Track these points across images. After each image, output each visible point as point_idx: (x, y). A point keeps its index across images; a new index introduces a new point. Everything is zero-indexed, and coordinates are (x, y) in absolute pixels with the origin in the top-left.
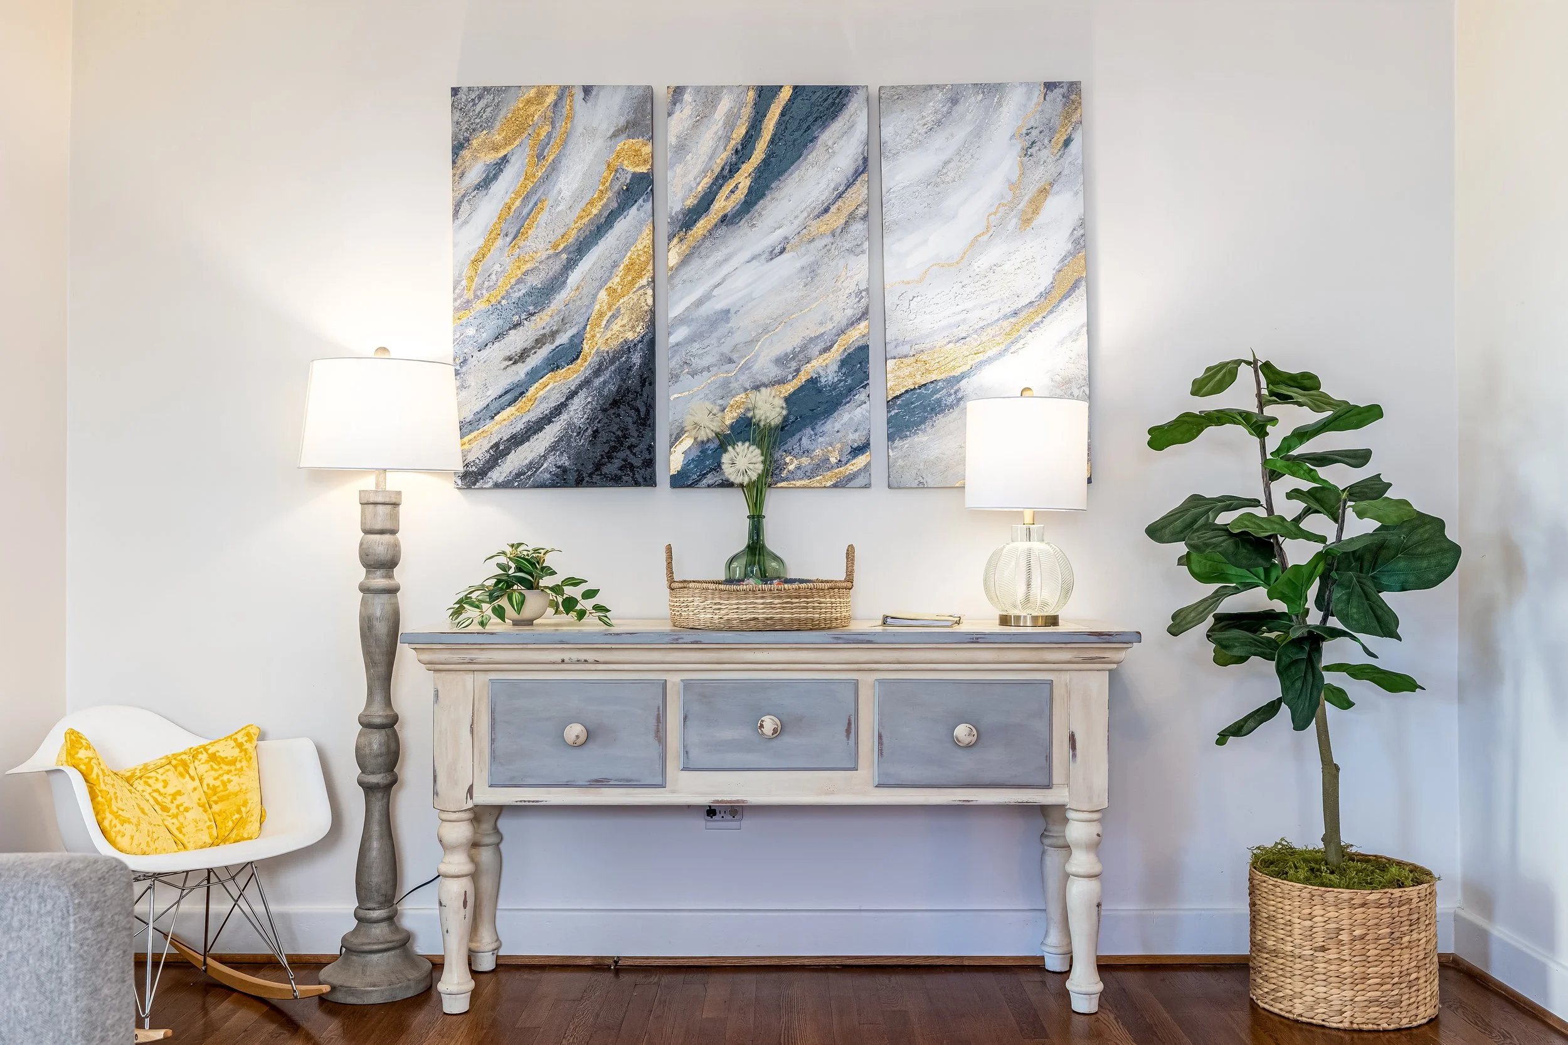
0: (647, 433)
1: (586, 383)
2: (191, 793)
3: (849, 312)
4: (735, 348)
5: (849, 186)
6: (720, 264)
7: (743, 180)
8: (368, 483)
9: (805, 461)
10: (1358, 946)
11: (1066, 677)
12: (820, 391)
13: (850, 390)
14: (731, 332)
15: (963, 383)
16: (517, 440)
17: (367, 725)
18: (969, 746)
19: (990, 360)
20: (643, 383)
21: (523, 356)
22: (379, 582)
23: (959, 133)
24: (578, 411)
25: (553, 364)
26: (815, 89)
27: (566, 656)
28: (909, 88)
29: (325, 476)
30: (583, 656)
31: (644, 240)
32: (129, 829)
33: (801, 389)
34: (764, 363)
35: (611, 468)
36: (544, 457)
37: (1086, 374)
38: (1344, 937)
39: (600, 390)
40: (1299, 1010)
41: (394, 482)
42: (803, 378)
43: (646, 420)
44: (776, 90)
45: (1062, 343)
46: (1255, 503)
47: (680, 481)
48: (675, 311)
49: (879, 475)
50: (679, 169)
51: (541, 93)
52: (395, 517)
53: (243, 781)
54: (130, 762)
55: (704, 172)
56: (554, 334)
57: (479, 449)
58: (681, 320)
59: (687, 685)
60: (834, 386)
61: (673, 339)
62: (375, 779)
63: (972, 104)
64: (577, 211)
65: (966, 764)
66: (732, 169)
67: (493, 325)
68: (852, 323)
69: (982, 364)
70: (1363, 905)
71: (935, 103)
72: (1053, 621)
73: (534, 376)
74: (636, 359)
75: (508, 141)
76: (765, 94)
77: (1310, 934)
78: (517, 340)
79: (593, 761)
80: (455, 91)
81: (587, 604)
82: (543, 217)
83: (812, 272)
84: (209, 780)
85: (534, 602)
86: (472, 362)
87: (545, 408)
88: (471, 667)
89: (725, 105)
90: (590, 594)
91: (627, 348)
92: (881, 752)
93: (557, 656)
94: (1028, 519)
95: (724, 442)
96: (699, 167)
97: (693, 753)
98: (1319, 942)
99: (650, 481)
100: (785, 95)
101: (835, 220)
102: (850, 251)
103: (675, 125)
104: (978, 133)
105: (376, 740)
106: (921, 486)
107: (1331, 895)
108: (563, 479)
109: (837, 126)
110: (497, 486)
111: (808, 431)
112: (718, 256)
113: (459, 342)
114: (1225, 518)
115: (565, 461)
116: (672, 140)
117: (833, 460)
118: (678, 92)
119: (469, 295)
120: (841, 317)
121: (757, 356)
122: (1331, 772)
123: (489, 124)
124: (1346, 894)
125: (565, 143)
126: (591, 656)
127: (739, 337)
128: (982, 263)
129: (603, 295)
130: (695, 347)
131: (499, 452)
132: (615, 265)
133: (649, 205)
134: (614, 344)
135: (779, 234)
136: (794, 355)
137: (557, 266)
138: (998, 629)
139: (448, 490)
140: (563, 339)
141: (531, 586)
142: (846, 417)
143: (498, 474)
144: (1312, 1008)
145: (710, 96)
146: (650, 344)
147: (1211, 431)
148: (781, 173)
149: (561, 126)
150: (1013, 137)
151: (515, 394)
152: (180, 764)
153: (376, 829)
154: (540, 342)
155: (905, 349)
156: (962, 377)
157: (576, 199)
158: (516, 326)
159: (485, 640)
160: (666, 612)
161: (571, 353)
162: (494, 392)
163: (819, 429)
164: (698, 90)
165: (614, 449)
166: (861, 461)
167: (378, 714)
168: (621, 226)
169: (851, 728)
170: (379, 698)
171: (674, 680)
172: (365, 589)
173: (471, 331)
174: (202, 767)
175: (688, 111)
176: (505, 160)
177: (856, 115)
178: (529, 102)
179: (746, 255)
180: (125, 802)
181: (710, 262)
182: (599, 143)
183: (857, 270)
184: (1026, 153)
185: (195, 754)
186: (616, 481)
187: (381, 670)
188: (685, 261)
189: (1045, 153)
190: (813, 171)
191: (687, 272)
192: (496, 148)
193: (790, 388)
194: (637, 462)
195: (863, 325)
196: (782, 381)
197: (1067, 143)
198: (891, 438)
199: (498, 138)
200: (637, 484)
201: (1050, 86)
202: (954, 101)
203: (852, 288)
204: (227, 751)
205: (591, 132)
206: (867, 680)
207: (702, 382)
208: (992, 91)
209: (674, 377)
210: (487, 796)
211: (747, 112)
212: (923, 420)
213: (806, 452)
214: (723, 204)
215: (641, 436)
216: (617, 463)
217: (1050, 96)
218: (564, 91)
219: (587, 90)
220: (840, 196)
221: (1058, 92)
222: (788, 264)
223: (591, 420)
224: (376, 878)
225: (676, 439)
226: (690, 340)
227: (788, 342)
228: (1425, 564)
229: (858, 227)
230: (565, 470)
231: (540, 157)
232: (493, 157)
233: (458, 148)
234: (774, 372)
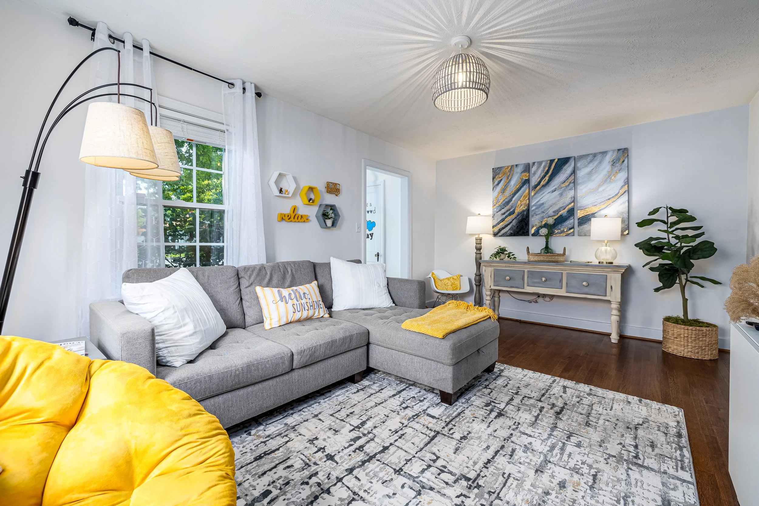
0: (527, 227)
1: (516, 218)
2: (450, 283)
3: (569, 201)
4: (545, 210)
5: (570, 177)
6: (542, 194)
7: (547, 178)
8: (477, 236)
9: (559, 231)
10: (686, 338)
11: (610, 274)
12: (563, 217)
13: (569, 217)
14: (544, 207)
15: (595, 214)
16: (503, 228)
17: (476, 275)
18: (586, 286)
19: (602, 209)
20: (526, 217)
21: (504, 214)
22: (478, 252)
23: (596, 163)
24: (514, 223)
25: (510, 215)
26: (562, 159)
27: (506, 265)
28: (583, 155)
29: (471, 235)
30: (509, 265)
31: (527, 191)
32: (440, 287)
33: (559, 217)
34: (551, 211)
35: (521, 233)
36: (508, 231)
37: (627, 211)
38: (682, 336)
39: (518, 219)
40: (670, 350)
41: (481, 236)
42: (559, 215)
43: (527, 224)
44: (554, 160)
45: (621, 204)
46: (666, 239)
47: (533, 235)
48: (533, 204)
49: (576, 233)
50: (534, 178)
51: (508, 167)
52: (481, 242)
53: (457, 283)
54: (442, 278)
55: (539, 177)
56: (510, 209)
57: (496, 229)
58: (534, 205)
59: (528, 271)
60: (566, 216)
61: (532, 209)
62: (477, 284)
63: (599, 157)
64: (514, 187)
65: (586, 290)
66: (545, 176)
67: (499, 208)
68: (570, 204)
69: (600, 210)
70: (687, 329)
71: (591, 157)
72: (612, 263)
73: (506, 217)
74: (525, 213)
75: (502, 176)
76: (552, 161)
77: (673, 334)
78: (503, 211)
79: (511, 283)
80: (493, 169)
81: (513, 257)
82: (508, 189)
83: (561, 195)
84: (452, 282)
85: (502, 256)
86: (496, 215)
87: (508, 222)
88: (491, 266)
89: (543, 164)
90: (513, 255)
91: (523, 211)
92: (567, 286)
93: (505, 265)
94: (606, 242)
95: (541, 227)
96: (538, 176)
97: (529, 283)
98: (675, 336)
99: (528, 235)
100: (556, 160)
101: (566, 184)
102: (570, 189)
103: (533, 169)
104: (600, 163)
105: (477, 278)
106: (585, 235)
107: (679, 326)
108: (511, 235)
109: (567, 165)
110: (500, 236)
111: (560, 225)
112: (542, 193)
113: (493, 212)
114: (653, 242)
115: (512, 232)
116: (533, 172)
117: (565, 231)
118: (534, 163)
119: (495, 204)
120: (567, 203)
121: (549, 211)
122: (685, 301)
123: (499, 174)
124: (683, 326)
125: (512, 175)
126: (510, 265)
127: (545, 208)
128: (600, 189)
129: (519, 202)
130: (537, 210)
131: (500, 230)
132: (521, 196)
133: (528, 185)
134: (521, 211)
135: (554, 188)
136: (557, 211)
137: (510, 197)
138: (598, 264)
139: (491, 237)
140: (512, 210)
141: (502, 253)
142: (568, 222)
143: (500, 234)
144: (673, 351)
145: (540, 163)
146: (528, 210)
147: (655, 223)
148: (555, 176)
149: (512, 172)
150: (609, 162)
151: (503, 220)
152: (448, 279)
153: (477, 292)
154: (507, 211)
155: (582, 208)
156: (595, 213)
157: (514, 185)
158: (503, 208)
159: (493, 262)
160: (527, 259)
161: (513, 212)
162: (499, 220)
163: (562, 225)
164: (538, 162)
165: (521, 229)
166: (572, 230)
167: (478, 274)
168: (523, 189)
169: (561, 281)
170: (478, 271)
171: (526, 270)
172: (476, 253)
173: (495, 210)
174: (451, 280)
175: (536, 166)
176: (501, 180)
177: (572, 163)
178: (506, 169)
179: (548, 192)
180: (439, 283)
181: (540, 194)
182: (519, 174)
183: (571, 193)
184: (612, 165)
185: (451, 278)
186: (521, 235)
187: (478, 266)
188: (535, 194)
189: (617, 165)
190: (562, 175)
191: (535, 197)
192: (500, 178)
193: (556, 217)
194: (525, 231)
195: (572, 204)
196: (554, 216)
197: (623, 161)
198: (578, 226)
199: (500, 176)
200: (525, 236)
201: (619, 150)
202: (595, 156)
203: (570, 197)
204: (455, 278)
205: (517, 173)
206: (565, 273)
207: (538, 217)
208: (604, 153)
209: (533, 216)
210: (493, 288)
211: (548, 165)
212: (586, 222)
213: (560, 229)
214: (542, 183)
215: (526, 227)
216: (521, 232)
217: (619, 152)
218: (512, 166)
219: (516, 165)
220: (568, 179)
221: (621, 151)
222: (556, 193)
223: (517, 224)
224: (477, 299)
225: (533, 227)
226: (536, 209)
227: (556, 208)
228: (706, 253)
229: (572, 185)
230: (511, 233)
231: (508, 178)
232: (499, 179)
233: (493, 178)
234: (553, 214)
